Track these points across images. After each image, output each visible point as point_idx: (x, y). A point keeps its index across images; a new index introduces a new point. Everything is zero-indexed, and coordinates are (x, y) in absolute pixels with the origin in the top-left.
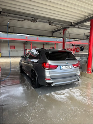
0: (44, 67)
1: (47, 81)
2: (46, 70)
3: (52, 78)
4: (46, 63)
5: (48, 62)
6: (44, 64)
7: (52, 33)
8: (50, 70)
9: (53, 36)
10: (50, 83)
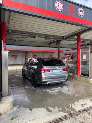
0: (41, 71)
1: (43, 81)
2: (42, 73)
3: (46, 78)
4: (42, 68)
5: (44, 67)
6: (41, 68)
7: (50, 45)
8: (45, 73)
9: (50, 46)
10: (46, 82)
